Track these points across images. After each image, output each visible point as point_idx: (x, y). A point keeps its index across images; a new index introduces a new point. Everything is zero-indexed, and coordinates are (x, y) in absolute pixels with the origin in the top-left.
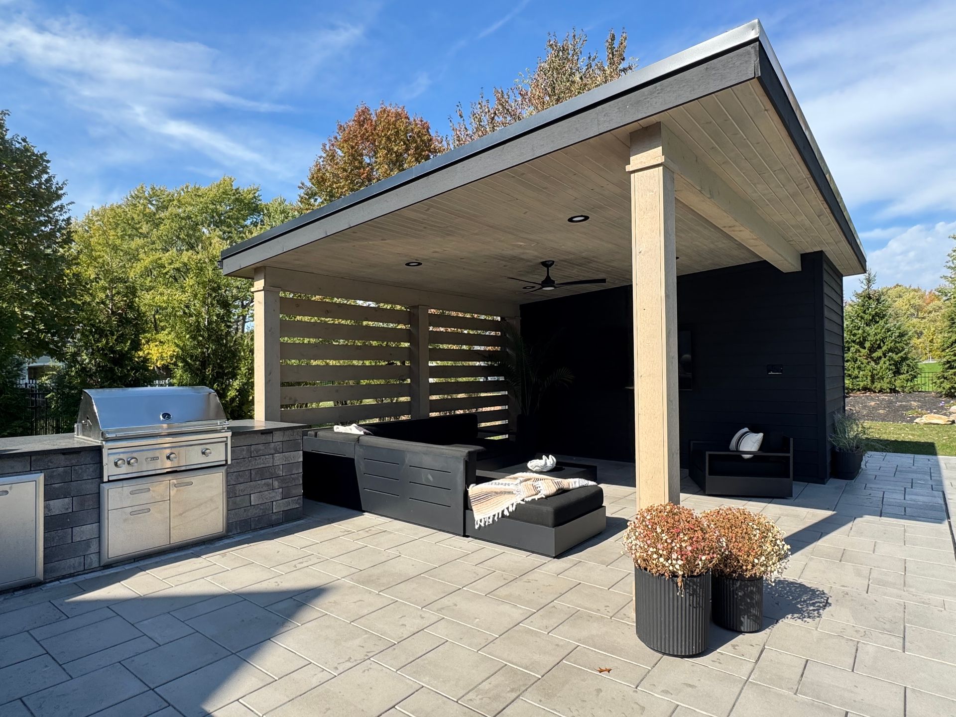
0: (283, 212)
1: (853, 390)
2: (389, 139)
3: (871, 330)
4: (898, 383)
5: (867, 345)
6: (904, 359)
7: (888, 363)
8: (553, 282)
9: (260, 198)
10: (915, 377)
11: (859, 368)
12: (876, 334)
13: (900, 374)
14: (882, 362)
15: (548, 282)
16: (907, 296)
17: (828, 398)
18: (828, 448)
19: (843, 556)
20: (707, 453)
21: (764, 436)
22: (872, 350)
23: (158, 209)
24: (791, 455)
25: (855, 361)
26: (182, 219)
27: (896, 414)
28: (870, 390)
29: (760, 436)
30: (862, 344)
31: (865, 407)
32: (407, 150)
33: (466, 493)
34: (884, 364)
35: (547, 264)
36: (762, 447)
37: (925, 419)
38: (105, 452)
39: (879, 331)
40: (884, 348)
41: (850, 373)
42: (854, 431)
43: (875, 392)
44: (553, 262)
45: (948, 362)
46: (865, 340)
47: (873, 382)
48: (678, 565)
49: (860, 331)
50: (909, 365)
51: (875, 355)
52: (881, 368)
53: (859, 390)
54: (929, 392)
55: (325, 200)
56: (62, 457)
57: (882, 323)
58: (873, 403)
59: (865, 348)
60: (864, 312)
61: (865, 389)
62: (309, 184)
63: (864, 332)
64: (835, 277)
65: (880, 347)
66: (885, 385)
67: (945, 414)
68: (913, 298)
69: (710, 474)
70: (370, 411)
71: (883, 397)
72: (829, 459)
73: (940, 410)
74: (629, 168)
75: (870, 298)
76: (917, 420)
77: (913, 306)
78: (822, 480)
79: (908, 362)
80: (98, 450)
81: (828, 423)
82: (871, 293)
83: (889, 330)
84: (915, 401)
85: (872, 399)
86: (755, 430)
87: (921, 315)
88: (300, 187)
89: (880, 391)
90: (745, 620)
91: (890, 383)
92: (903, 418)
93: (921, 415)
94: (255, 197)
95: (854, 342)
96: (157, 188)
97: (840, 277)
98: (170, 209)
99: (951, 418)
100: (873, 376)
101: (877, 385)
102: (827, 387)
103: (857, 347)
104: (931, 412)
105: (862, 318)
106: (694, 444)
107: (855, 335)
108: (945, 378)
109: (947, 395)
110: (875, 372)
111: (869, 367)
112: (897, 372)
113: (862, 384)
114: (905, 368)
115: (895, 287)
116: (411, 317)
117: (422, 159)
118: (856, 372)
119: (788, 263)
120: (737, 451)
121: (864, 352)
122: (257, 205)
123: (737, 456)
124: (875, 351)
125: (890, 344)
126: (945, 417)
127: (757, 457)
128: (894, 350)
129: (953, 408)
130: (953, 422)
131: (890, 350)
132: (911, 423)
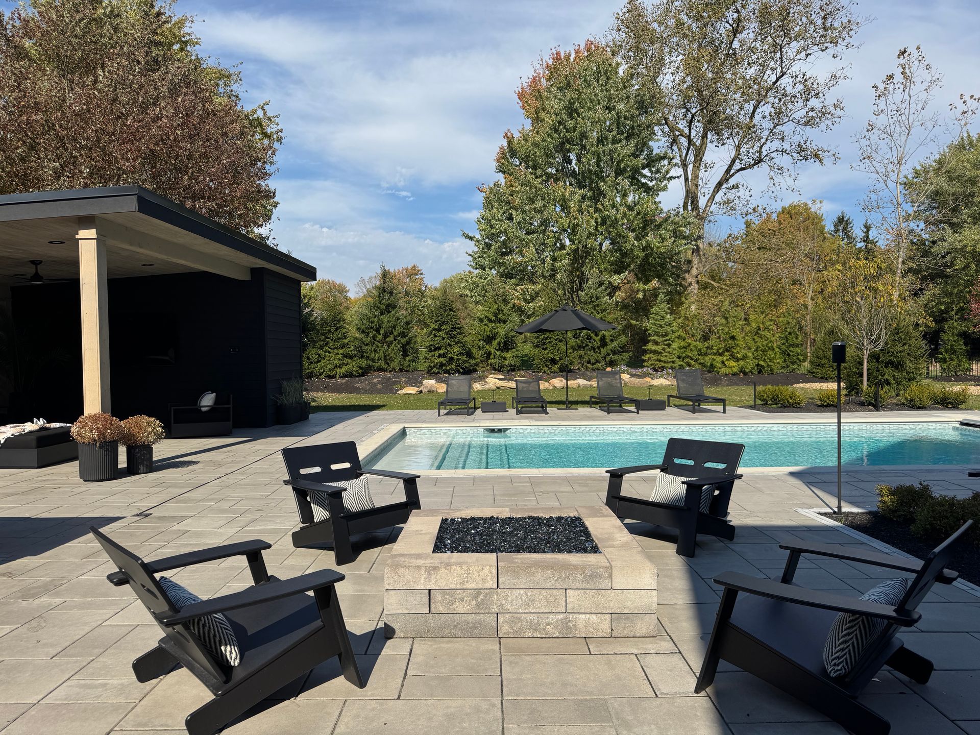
3: (385, 318)
5: (382, 331)
6: (408, 343)
7: (397, 346)
8: (42, 278)
12: (388, 322)
14: (393, 345)
15: (36, 276)
20: (172, 408)
21: (216, 395)
22: (386, 335)
24: (231, 406)
29: (214, 394)
30: (378, 330)
31: (369, 384)
34: (395, 348)
35: (36, 263)
36: (217, 401)
37: (404, 391)
39: (391, 319)
40: (396, 333)
41: (368, 355)
43: (387, 372)
44: (42, 261)
45: (429, 347)
46: (380, 326)
48: (96, 434)
49: (376, 319)
51: (388, 339)
52: (393, 351)
53: (375, 370)
57: (393, 312)
58: (376, 380)
65: (392, 333)
67: (418, 387)
69: (174, 423)
71: (389, 375)
72: (270, 411)
73: (417, 384)
74: (77, 237)
75: (385, 291)
76: (399, 392)
78: (265, 426)
79: (412, 345)
83: (398, 319)
84: (404, 378)
85: (378, 378)
90: (141, 467)
91: (400, 363)
92: (392, 391)
93: (403, 388)
95: (372, 328)
97: (297, 282)
99: (421, 389)
100: (386, 358)
101: (390, 366)
104: (411, 385)
105: (378, 308)
106: (174, 409)
107: (372, 322)
108: (428, 359)
109: (424, 373)
110: (387, 354)
111: (383, 350)
120: (199, 406)
121: (380, 337)
123: (198, 409)
124: (388, 336)
125: (399, 329)
126: (416, 389)
127: (213, 409)
128: (403, 335)
129: (425, 382)
130: (421, 392)
131: (399, 335)
132: (396, 393)
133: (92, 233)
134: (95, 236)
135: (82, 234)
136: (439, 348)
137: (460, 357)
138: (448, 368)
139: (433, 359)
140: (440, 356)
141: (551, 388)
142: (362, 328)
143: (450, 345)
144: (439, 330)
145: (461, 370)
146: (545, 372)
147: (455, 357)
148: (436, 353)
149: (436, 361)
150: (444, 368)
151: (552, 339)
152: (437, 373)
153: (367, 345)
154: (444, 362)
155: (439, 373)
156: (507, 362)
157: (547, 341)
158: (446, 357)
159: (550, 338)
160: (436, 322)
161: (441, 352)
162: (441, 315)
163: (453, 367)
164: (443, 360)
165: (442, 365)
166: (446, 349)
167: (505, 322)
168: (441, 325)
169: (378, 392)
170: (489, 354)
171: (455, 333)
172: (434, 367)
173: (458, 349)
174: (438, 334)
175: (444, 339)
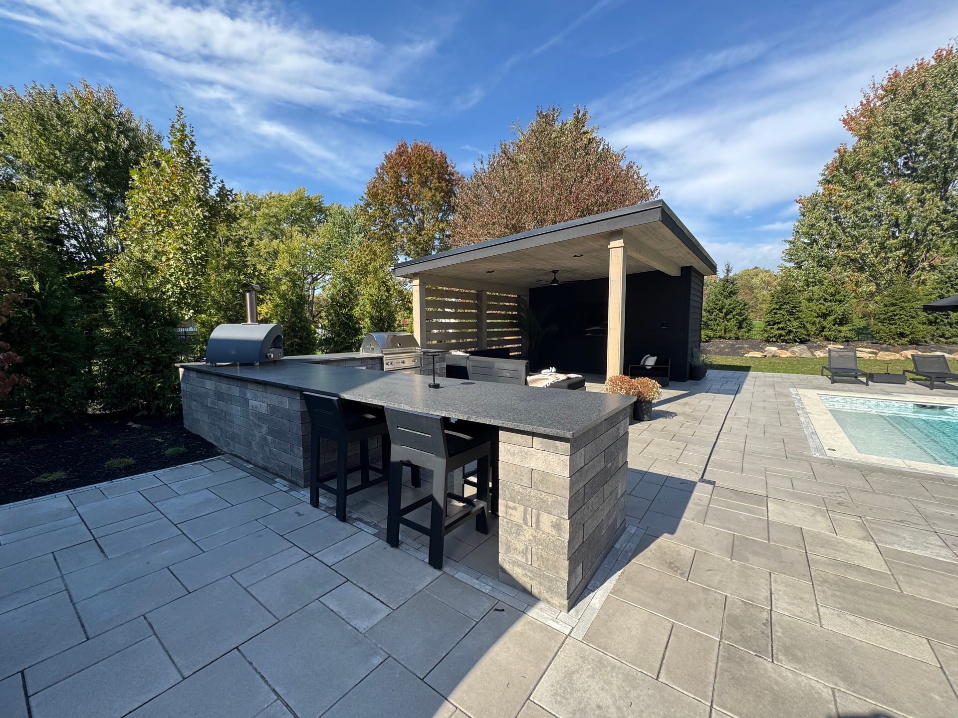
0: (341, 213)
1: (713, 338)
2: (420, 167)
3: (727, 302)
4: (740, 334)
5: (724, 311)
6: (744, 320)
7: (735, 322)
8: (558, 281)
9: (323, 202)
10: (750, 330)
11: (718, 324)
12: (730, 305)
13: (742, 328)
14: (732, 321)
15: (555, 280)
16: (761, 275)
17: (690, 340)
18: (688, 365)
19: (686, 404)
20: (630, 366)
21: (657, 358)
22: (726, 314)
23: (252, 209)
24: (669, 367)
25: (716, 320)
26: (271, 217)
27: (735, 352)
28: (723, 338)
29: (655, 358)
30: (720, 310)
31: (717, 348)
32: (433, 173)
33: (526, 380)
34: (733, 322)
35: (554, 272)
36: (657, 362)
37: (750, 355)
38: (384, 359)
39: (732, 302)
40: (734, 313)
42: (703, 357)
43: (726, 339)
44: (558, 271)
45: (768, 322)
46: (723, 307)
47: (725, 333)
50: (747, 323)
51: (728, 317)
52: (731, 325)
53: (716, 338)
54: (757, 339)
55: (378, 208)
56: (370, 360)
57: (734, 297)
58: (723, 346)
59: (722, 313)
60: (724, 290)
61: (720, 337)
62: (365, 196)
63: (723, 302)
64: (699, 277)
65: (731, 312)
66: (732, 335)
67: (762, 352)
68: (765, 276)
70: (470, 345)
71: (730, 342)
72: (688, 370)
73: (761, 350)
74: (609, 247)
75: (728, 282)
76: (746, 355)
77: (764, 282)
78: (684, 381)
79: (747, 321)
80: (381, 358)
81: (689, 352)
82: (729, 278)
83: (738, 302)
84: (747, 344)
85: (723, 343)
86: (653, 355)
87: (769, 288)
88: (361, 200)
89: (729, 339)
90: (645, 416)
91: (736, 333)
92: (738, 354)
93: (748, 352)
94: (319, 202)
95: (716, 309)
96: (251, 194)
97: (703, 276)
98: (262, 210)
99: (765, 354)
100: (725, 330)
101: (728, 335)
102: (690, 335)
103: (717, 312)
104: (755, 350)
105: (722, 294)
107: (717, 304)
108: (766, 331)
109: (766, 341)
110: (727, 327)
111: (723, 324)
112: (740, 327)
113: (718, 334)
114: (745, 325)
115: (754, 269)
116: (478, 296)
117: (442, 180)
118: (716, 327)
119: (674, 272)
120: (644, 365)
121: (721, 315)
122: (321, 208)
123: (644, 367)
124: (728, 314)
125: (737, 311)
126: (761, 354)
127: (653, 368)
128: (740, 314)
129: (767, 348)
130: (766, 356)
131: (737, 314)
132: (742, 356)
133: (620, 243)
134: (623, 245)
135: (613, 244)
136: (779, 323)
137: (798, 330)
138: (786, 338)
139: (772, 331)
140: (779, 329)
141: (903, 359)
142: (708, 309)
143: (789, 320)
144: (780, 309)
145: (798, 340)
146: (890, 344)
147: (794, 330)
148: (776, 327)
149: (776, 333)
150: (782, 338)
151: (903, 316)
152: (774, 342)
153: (711, 320)
154: (784, 334)
155: (776, 341)
156: (842, 335)
157: (896, 317)
158: (784, 330)
159: (901, 315)
160: (776, 303)
161: (780, 326)
162: (782, 297)
163: (791, 337)
164: (783, 332)
165: (780, 335)
166: (786, 323)
167: (840, 301)
168: (781, 305)
169: (728, 354)
170: (824, 328)
171: (794, 311)
172: (773, 337)
173: (797, 324)
174: (778, 312)
175: (784, 315)
